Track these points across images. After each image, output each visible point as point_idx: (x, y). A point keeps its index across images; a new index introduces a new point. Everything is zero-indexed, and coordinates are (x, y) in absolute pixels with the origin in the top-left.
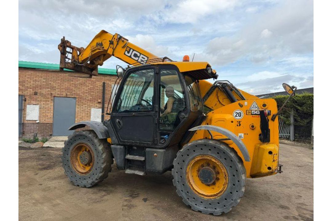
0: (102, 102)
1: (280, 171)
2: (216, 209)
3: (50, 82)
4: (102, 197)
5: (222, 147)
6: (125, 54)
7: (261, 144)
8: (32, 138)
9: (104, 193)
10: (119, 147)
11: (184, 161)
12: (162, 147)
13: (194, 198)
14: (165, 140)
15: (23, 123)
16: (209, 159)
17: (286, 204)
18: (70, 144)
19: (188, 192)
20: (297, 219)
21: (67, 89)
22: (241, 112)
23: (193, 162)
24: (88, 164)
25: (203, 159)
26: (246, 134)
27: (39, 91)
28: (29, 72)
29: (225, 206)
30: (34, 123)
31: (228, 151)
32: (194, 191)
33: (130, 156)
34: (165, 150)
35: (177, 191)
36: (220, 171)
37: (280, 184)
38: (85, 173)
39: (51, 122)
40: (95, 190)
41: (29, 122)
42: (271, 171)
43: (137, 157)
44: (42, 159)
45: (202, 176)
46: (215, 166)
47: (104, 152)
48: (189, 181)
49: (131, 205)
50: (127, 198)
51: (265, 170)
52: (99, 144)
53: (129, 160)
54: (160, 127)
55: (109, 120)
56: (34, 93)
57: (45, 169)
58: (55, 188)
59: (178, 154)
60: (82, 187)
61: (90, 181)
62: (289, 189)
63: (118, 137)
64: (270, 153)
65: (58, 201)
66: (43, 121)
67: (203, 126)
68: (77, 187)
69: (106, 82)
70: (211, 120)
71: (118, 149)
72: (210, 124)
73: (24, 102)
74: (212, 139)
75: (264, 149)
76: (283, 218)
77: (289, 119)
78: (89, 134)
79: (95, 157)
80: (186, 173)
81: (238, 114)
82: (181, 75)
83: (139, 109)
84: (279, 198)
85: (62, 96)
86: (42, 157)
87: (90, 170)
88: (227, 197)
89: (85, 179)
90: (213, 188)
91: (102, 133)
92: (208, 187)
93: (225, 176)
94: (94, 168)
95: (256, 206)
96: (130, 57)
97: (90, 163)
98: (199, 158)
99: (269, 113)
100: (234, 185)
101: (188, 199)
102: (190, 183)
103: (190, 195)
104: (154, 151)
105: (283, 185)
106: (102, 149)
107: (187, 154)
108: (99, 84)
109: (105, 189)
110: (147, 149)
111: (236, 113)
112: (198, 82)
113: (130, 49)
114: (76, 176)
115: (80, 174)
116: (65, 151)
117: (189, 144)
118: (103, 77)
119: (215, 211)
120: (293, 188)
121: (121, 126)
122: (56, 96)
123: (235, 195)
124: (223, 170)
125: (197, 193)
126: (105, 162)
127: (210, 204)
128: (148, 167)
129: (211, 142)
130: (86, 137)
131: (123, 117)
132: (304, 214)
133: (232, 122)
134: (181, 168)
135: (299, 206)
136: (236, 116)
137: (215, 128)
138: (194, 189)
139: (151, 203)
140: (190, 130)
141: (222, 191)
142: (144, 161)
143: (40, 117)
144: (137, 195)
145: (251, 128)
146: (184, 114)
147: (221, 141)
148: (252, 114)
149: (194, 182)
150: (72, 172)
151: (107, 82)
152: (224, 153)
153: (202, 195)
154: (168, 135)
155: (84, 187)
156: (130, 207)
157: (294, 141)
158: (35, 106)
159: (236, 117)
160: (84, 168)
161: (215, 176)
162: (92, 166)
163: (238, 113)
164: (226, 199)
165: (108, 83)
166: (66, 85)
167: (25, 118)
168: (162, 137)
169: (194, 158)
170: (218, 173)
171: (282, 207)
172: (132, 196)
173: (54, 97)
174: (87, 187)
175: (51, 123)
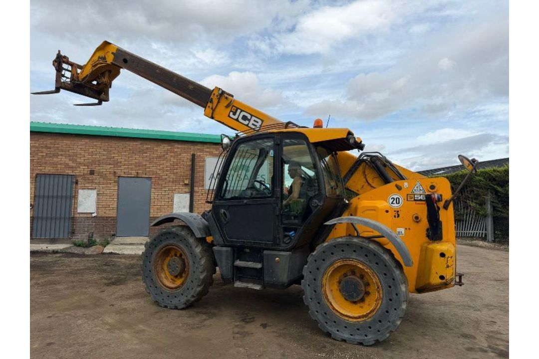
0: (190, 184)
1: (460, 283)
2: (366, 336)
3: (114, 155)
4: (201, 322)
5: (372, 246)
6: (229, 116)
7: (429, 244)
8: (86, 240)
9: (204, 317)
10: (224, 249)
11: (318, 269)
12: (287, 249)
13: (335, 322)
14: (291, 238)
15: (72, 218)
16: (354, 264)
17: (471, 332)
18: (154, 246)
19: (325, 313)
20: (486, 351)
21: (139, 165)
22: (398, 197)
23: (331, 269)
24: (179, 275)
25: (346, 265)
26: (408, 229)
27: (97, 169)
28: (83, 140)
29: (379, 331)
30: (88, 217)
31: (380, 251)
32: (334, 311)
33: (240, 262)
34: (291, 253)
35: (309, 312)
36: (370, 282)
37: (464, 306)
38: (176, 288)
39: (113, 215)
40: (191, 312)
41: (81, 215)
42: (444, 281)
43: (250, 263)
44: (105, 271)
45: (345, 289)
46: (362, 275)
47: (202, 257)
48: (327, 297)
49: (244, 332)
50: (238, 323)
51: (436, 280)
52: (196, 245)
53: (239, 269)
54: (284, 219)
55: (210, 211)
56: (89, 172)
57: (113, 284)
58: (134, 310)
59: (310, 259)
60: (172, 309)
61: (183, 299)
62: (479, 312)
63: (222, 235)
64: (443, 255)
65: (141, 327)
66: (101, 214)
67: (345, 218)
68: (165, 309)
69: (196, 153)
70: (356, 209)
71: (222, 252)
72: (355, 215)
73: (74, 185)
74: (358, 236)
75: (433, 250)
76: (464, 350)
77: (485, 207)
78: (181, 231)
79: (191, 263)
80: (322, 286)
81: (395, 200)
82: (311, 146)
83: (252, 194)
84: (462, 324)
85: (129, 176)
86: (105, 268)
87: (182, 284)
88: (382, 317)
89: (176, 297)
90: (362, 307)
91: (200, 229)
92: (354, 305)
93: (378, 288)
94: (189, 280)
95: (426, 335)
96: (237, 120)
97: (182, 273)
98: (339, 264)
99: (439, 198)
100: (391, 300)
101: (326, 323)
102: (328, 300)
103: (328, 317)
104: (274, 255)
105: (469, 307)
106: (200, 252)
107: (323, 258)
108: (186, 157)
109: (204, 310)
110: (265, 252)
111: (392, 199)
112: (336, 154)
113: (237, 109)
114: (162, 293)
115: (168, 291)
116: (147, 256)
117: (325, 244)
118: (192, 147)
119: (365, 339)
120: (485, 311)
121: (227, 219)
122: (122, 175)
123: (393, 315)
124: (374, 279)
125: (338, 314)
126: (204, 270)
127: (358, 329)
128: (267, 279)
129: (355, 240)
130: (177, 235)
131: (229, 206)
132: (497, 345)
133: (387, 211)
134: (315, 280)
135: (491, 334)
136: (392, 203)
137: (361, 221)
138: (334, 308)
139: (273, 330)
140: (326, 224)
141: (374, 310)
142: (261, 269)
143: (98, 208)
144: (251, 320)
145: (414, 220)
146: (317, 201)
147: (370, 239)
148: (415, 200)
149: (334, 298)
150: (156, 287)
151: (198, 153)
152: (375, 255)
153: (346, 316)
154: (295, 232)
155: (174, 309)
156: (244, 334)
157: (494, 241)
158: (90, 191)
159: (392, 205)
160: (173, 281)
161: (363, 288)
162: (186, 277)
163: (395, 198)
164: (380, 321)
165: (200, 155)
166: (137, 158)
167: (76, 209)
168: (286, 233)
169: (332, 264)
170: (367, 284)
171: (465, 336)
172: (245, 320)
173: (119, 177)
174: (179, 308)
175: (113, 217)
